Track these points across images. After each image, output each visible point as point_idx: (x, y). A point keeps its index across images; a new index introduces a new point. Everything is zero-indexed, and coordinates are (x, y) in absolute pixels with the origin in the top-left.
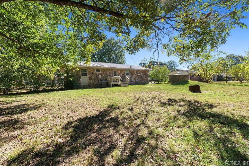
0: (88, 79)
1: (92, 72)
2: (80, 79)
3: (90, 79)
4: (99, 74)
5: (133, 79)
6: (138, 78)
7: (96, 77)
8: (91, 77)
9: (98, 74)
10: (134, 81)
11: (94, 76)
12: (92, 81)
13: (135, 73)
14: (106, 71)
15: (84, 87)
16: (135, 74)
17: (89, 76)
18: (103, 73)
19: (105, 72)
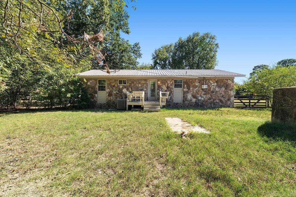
0: (107, 95)
1: (113, 84)
2: (96, 95)
3: (110, 94)
4: (123, 87)
5: (189, 96)
6: (204, 94)
7: (118, 92)
8: (111, 91)
9: (121, 87)
10: (194, 100)
11: (115, 91)
12: (112, 98)
13: (197, 84)
14: (135, 83)
15: (101, 106)
16: (195, 87)
17: (108, 90)
18: (130, 86)
19: (133, 85)
